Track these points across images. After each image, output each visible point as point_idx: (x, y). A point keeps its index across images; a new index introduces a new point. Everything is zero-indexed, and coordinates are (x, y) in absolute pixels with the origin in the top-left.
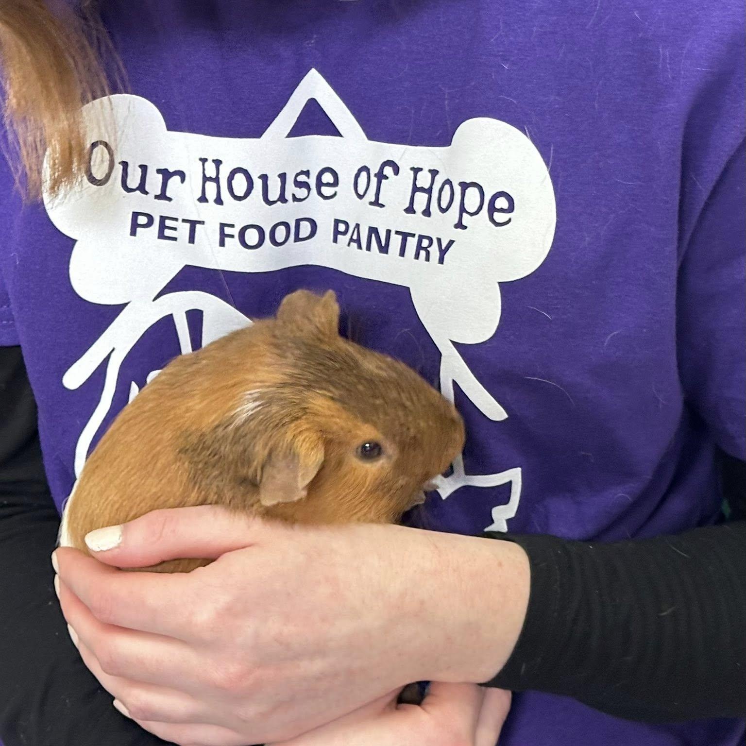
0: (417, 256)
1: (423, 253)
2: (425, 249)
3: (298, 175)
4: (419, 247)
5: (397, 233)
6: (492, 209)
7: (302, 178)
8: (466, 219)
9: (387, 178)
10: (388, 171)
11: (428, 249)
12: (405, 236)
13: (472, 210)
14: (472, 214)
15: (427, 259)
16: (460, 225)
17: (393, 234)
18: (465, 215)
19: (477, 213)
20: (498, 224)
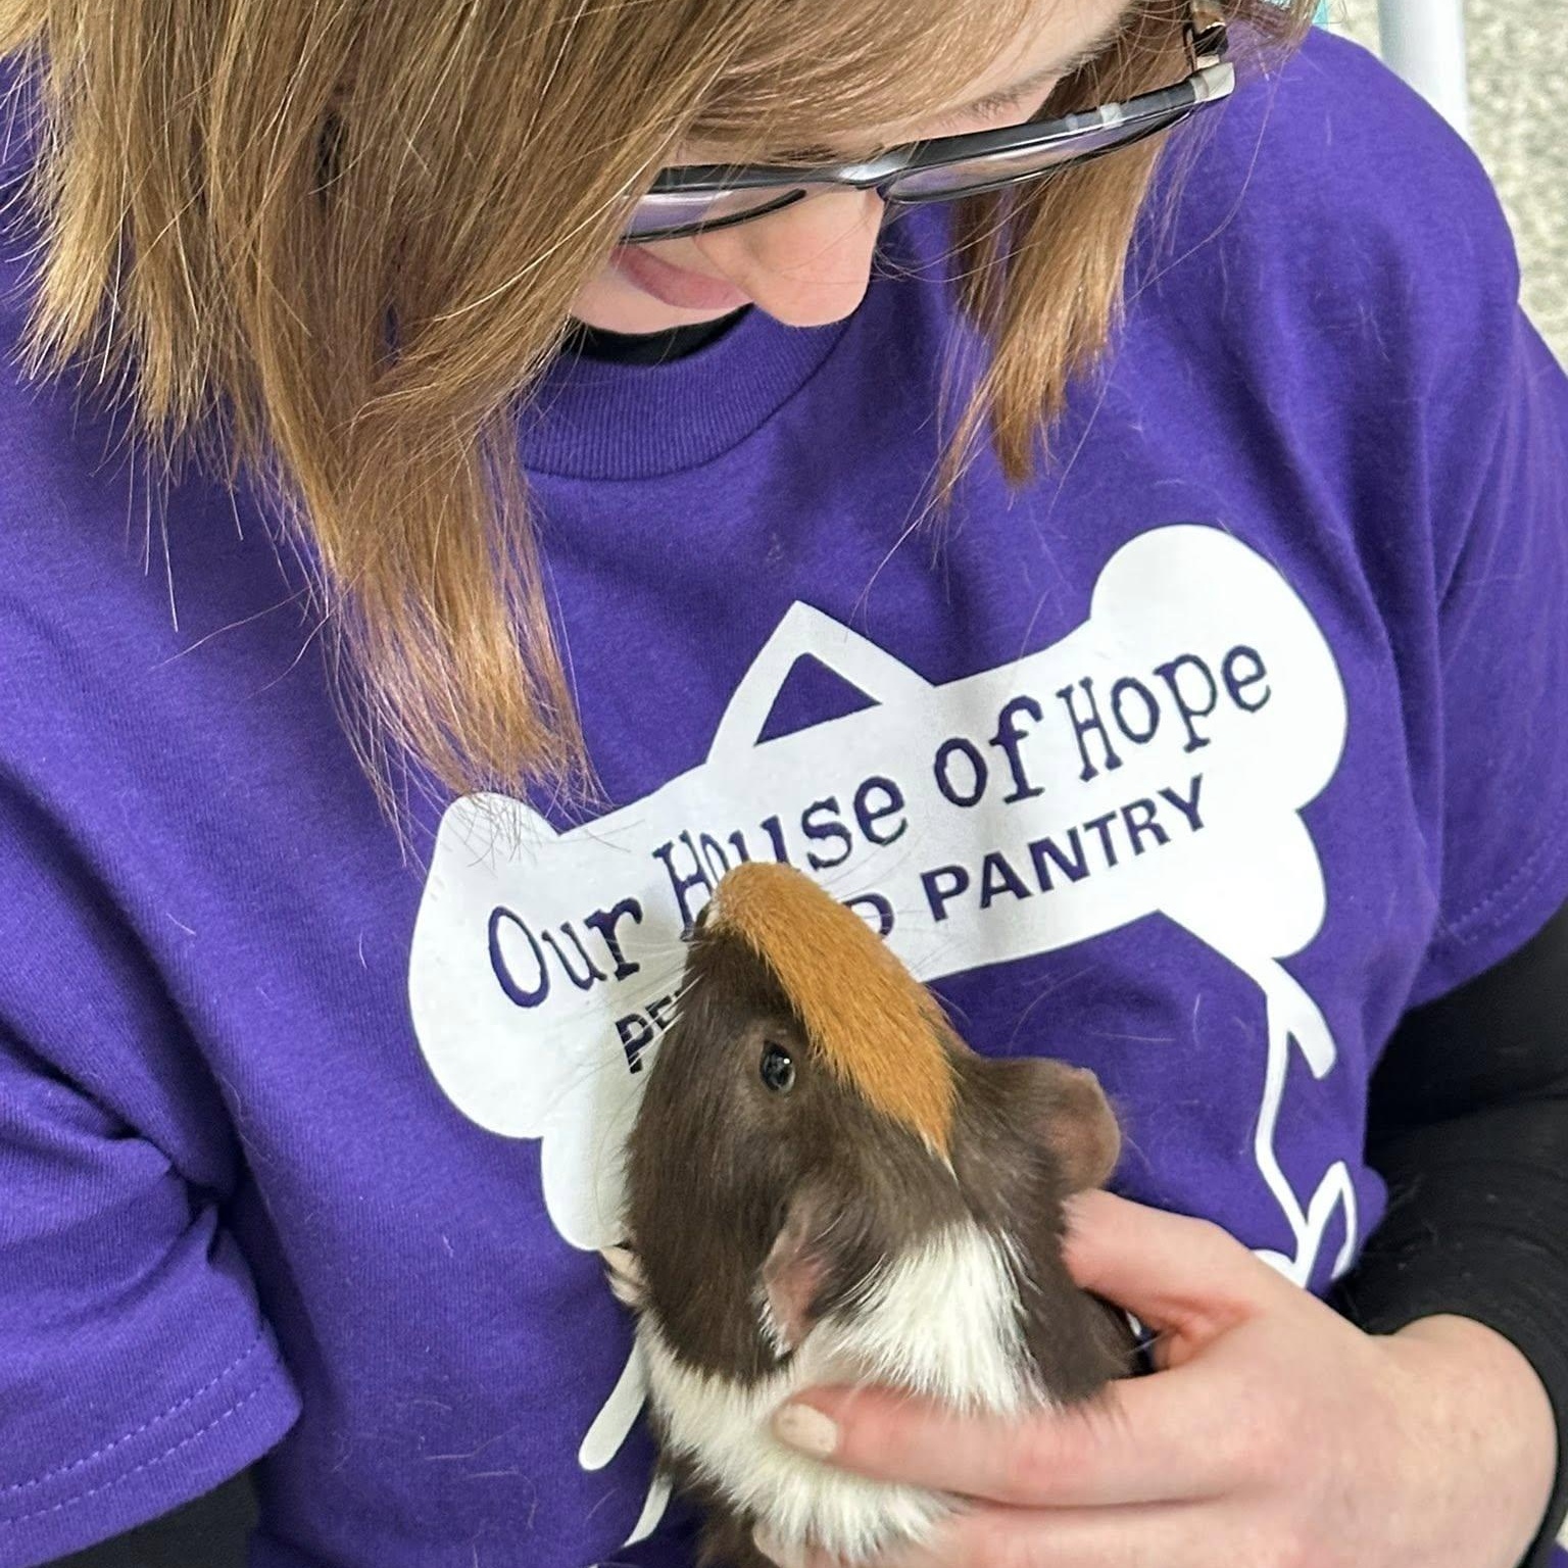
0: (1138, 848)
1: (1146, 836)
2: (1148, 825)
3: (806, 815)
4: (1133, 830)
5: (1088, 826)
6: (1233, 686)
7: (820, 818)
8: (1201, 726)
9: (1022, 735)
10: (1021, 720)
11: (1154, 820)
12: (1101, 824)
13: (1203, 707)
14: (1205, 713)
15: (1162, 838)
16: (1196, 743)
17: (1082, 834)
18: (1194, 719)
19: (1212, 706)
20: (1253, 708)
